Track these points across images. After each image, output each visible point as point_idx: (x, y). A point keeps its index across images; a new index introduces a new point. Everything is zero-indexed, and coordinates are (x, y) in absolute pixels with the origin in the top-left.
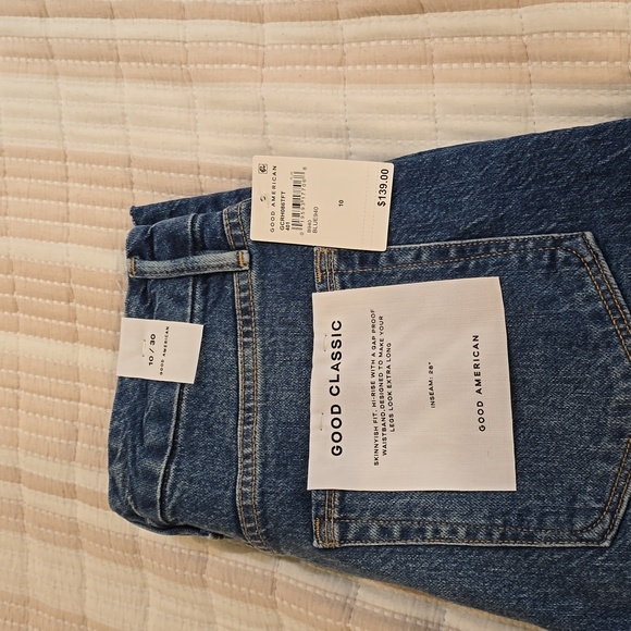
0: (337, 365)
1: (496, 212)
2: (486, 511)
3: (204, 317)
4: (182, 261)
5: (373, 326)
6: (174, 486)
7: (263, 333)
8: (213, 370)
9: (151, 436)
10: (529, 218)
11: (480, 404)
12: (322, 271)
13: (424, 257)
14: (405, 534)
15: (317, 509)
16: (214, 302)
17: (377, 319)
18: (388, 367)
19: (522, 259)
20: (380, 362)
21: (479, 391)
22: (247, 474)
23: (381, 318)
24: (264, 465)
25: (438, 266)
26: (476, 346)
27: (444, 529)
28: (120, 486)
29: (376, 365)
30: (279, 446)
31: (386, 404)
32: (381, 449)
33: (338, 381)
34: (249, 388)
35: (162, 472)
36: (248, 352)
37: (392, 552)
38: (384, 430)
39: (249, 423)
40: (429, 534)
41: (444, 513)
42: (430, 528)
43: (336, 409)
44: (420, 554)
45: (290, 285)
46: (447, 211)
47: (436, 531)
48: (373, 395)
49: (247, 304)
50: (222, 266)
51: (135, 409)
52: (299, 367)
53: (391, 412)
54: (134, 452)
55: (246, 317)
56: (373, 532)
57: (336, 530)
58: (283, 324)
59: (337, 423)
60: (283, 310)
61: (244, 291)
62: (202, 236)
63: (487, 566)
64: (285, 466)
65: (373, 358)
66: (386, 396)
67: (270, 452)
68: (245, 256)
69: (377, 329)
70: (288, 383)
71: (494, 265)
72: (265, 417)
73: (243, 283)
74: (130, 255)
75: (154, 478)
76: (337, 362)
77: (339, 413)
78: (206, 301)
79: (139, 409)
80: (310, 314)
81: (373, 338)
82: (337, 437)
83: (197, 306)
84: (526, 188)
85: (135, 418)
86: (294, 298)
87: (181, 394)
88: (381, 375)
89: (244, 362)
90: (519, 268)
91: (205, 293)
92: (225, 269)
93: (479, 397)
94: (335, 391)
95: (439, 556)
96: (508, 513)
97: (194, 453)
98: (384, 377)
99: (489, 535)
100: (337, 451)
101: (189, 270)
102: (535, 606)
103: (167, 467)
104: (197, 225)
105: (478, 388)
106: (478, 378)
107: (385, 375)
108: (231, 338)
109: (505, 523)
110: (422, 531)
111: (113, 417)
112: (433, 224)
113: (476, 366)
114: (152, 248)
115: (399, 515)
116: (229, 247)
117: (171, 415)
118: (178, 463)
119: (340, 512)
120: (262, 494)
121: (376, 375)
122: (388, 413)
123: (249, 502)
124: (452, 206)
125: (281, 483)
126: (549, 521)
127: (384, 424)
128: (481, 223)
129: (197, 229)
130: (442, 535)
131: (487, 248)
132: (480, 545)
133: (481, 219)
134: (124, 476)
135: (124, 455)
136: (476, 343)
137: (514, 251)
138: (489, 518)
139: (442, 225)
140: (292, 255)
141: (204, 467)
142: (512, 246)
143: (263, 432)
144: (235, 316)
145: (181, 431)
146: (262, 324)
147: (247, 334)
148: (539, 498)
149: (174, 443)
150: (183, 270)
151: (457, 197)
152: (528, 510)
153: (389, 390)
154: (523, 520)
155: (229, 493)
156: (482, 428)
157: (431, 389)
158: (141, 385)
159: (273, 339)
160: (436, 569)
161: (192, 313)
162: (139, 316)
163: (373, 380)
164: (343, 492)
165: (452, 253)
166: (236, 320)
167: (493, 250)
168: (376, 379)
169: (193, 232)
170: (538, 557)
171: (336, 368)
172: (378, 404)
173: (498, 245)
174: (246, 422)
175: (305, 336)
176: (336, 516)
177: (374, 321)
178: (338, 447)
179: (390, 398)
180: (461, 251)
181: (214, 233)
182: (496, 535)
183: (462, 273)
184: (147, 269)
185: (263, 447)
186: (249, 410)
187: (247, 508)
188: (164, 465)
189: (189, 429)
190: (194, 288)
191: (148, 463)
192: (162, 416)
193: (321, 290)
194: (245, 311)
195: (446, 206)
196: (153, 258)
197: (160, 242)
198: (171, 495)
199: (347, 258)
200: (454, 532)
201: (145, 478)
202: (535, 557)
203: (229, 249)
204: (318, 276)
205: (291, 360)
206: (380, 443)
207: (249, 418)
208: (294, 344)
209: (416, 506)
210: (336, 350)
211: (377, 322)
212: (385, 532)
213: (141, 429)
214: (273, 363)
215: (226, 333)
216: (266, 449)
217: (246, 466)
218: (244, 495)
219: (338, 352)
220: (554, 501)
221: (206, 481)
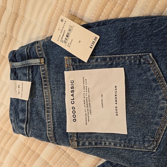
0: (73, 94)
1: (121, 46)
4: (24, 62)
5: (84, 82)
6: (29, 131)
7: (50, 84)
8: (37, 96)
10: (132, 49)
11: (116, 107)
12: (67, 64)
13: (99, 60)
14: (96, 144)
15: (70, 137)
16: (35, 75)
17: (85, 80)
18: (89, 95)
19: (130, 62)
20: (86, 94)
21: (116, 103)
22: (49, 127)
23: (86, 80)
24: (54, 125)
25: (103, 63)
26: (116, 89)
27: (107, 143)
28: (15, 129)
29: (85, 94)
30: (58, 119)
31: (88, 106)
32: (87, 120)
33: (74, 99)
34: (48, 101)
35: (25, 127)
36: (46, 90)
37: (93, 149)
38: (88, 114)
39: (49, 112)
40: (103, 144)
41: (107, 138)
42: (103, 142)
43: (73, 108)
44: (101, 149)
45: (57, 69)
46: (105, 46)
47: (105, 143)
48: (84, 104)
49: (44, 75)
50: (36, 63)
51: (16, 108)
52: (62, 95)
53: (90, 109)
54: (17, 121)
55: (45, 79)
56: (87, 144)
57: (76, 144)
58: (56, 81)
59: (74, 112)
60: (56, 77)
61: (43, 71)
62: (30, 54)
63: (121, 153)
64: (60, 125)
65: (84, 92)
66: (88, 104)
67: (55, 121)
68: (43, 60)
69: (85, 83)
70: (59, 100)
71: (122, 64)
72: (53, 110)
73: (43, 69)
75: (23, 129)
76: (73, 93)
77: (75, 109)
78: (33, 74)
79: (17, 108)
81: (84, 86)
82: (74, 116)
83: (30, 76)
84: (130, 39)
85: (16, 110)
86: (59, 73)
87: (28, 103)
88: (87, 98)
89: (45, 94)
90: (130, 65)
92: (37, 64)
93: (116, 105)
94: (73, 103)
95: (106, 150)
97: (34, 121)
98: (88, 98)
99: (120, 145)
100: (75, 120)
101: (27, 64)
102: (135, 165)
103: (26, 125)
104: (28, 51)
105: (116, 102)
106: (116, 99)
107: (88, 97)
108: (41, 86)
109: (125, 142)
110: (101, 143)
111: (10, 110)
112: (101, 50)
113: (116, 96)
114: (16, 58)
115: (94, 139)
117: (26, 110)
118: (29, 124)
119: (77, 138)
120: (54, 133)
121: (85, 98)
122: (89, 109)
123: (51, 136)
124: (107, 44)
125: (59, 130)
126: (137, 143)
127: (88, 112)
128: (116, 50)
129: (28, 52)
130: (107, 144)
131: (119, 58)
132: (118, 148)
133: (116, 49)
134: (16, 127)
135: (14, 121)
136: (116, 88)
137: (128, 59)
138: (120, 140)
139: (104, 50)
140: (58, 59)
141: (37, 125)
142: (127, 58)
143: (53, 115)
144: (41, 79)
145: (29, 115)
146: (49, 81)
147: (45, 85)
148: (134, 136)
149: (27, 118)
150: (25, 65)
151: (108, 41)
152: (131, 139)
153: (89, 102)
154: (130, 142)
155: (45, 133)
156: (117, 115)
157: (102, 102)
158: (17, 100)
159: (53, 86)
160: (106, 154)
161: (29, 78)
162: (14, 79)
163: (84, 99)
164: (77, 133)
165: (108, 59)
166: (42, 80)
167: (121, 59)
168: (85, 99)
169: (27, 53)
170: (135, 152)
171: (72, 95)
172: (86, 107)
173: (122, 57)
174: (48, 112)
175: (63, 85)
176: (76, 139)
178: (75, 119)
179: (90, 105)
180: (110, 59)
181: (33, 53)
182: (122, 145)
183: (111, 66)
184: (15, 65)
185: (53, 119)
186: (48, 108)
187: (50, 137)
188: (25, 125)
190: (29, 70)
191: (21, 124)
192: (23, 110)
193: (67, 71)
194: (44, 78)
195: (104, 44)
196: (16, 61)
197: (18, 56)
198: (29, 133)
199: (75, 60)
200: (110, 144)
201: (21, 128)
202: (134, 152)
204: (66, 66)
205: (59, 92)
206: (87, 118)
207: (48, 110)
208: (60, 87)
209: (99, 136)
210: (72, 90)
211: (84, 80)
212: (90, 144)
213: (18, 114)
214: (54, 93)
215: (39, 84)
216: (54, 120)
217: (49, 125)
218: (49, 134)
219: (73, 90)
220: (138, 138)
221: (38, 129)
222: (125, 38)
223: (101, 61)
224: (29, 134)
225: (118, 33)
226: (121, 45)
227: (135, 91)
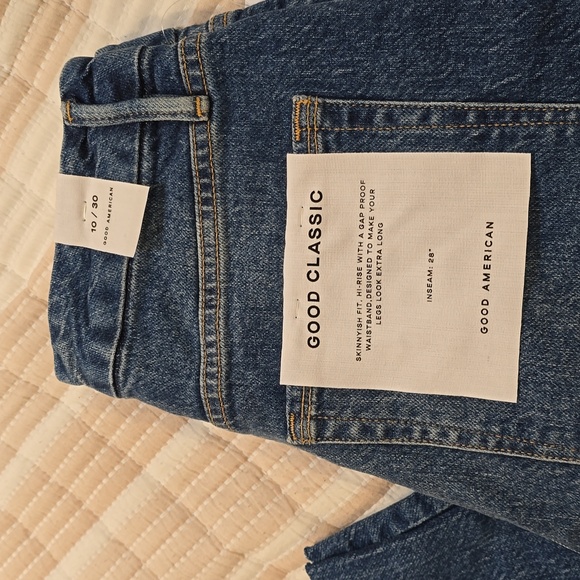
0: (317, 245)
1: (532, 71)
2: (482, 416)
3: (154, 177)
4: (126, 104)
5: (362, 201)
6: (127, 372)
7: (224, 201)
8: (166, 241)
9: (98, 317)
10: (574, 81)
11: (484, 302)
12: (301, 127)
13: (434, 119)
14: (389, 433)
15: (291, 405)
16: (166, 160)
17: (367, 192)
18: (380, 252)
19: (561, 133)
20: (370, 246)
21: (486, 288)
22: (212, 364)
23: (372, 191)
24: (230, 355)
25: (451, 131)
26: (489, 235)
27: (433, 432)
28: (67, 365)
29: (365, 248)
30: (246, 334)
31: (373, 294)
32: (364, 343)
33: (318, 264)
34: (211, 265)
35: (112, 358)
36: (208, 223)
37: (374, 450)
38: (369, 322)
39: (211, 307)
40: (416, 435)
41: (434, 415)
42: (418, 428)
43: (315, 297)
44: (405, 454)
45: (259, 142)
46: (467, 63)
47: (425, 433)
48: (359, 283)
49: (205, 165)
50: (175, 114)
51: (77, 283)
52: (269, 243)
53: (379, 303)
55: (206, 180)
56: (354, 430)
57: (313, 428)
58: (251, 190)
59: (314, 312)
60: (250, 173)
61: (202, 147)
62: (152, 76)
63: (480, 471)
64: (255, 356)
65: (361, 240)
66: (374, 285)
67: (237, 341)
68: (203, 104)
69: (366, 204)
70: (256, 262)
71: (525, 138)
72: (229, 300)
73: (201, 137)
74: (65, 98)
75: (104, 364)
76: (315, 241)
77: (318, 300)
78: (156, 158)
79: (81, 283)
80: (284, 179)
81: (361, 215)
82: (314, 327)
83: (145, 164)
84: (572, 43)
85: (77, 293)
86: (265, 159)
87: (129, 269)
88: (369, 260)
89: (203, 235)
90: (556, 144)
91: (154, 148)
92: (178, 118)
93: (484, 294)
94: (313, 276)
95: (426, 457)
96: (507, 421)
97: (148, 336)
98: (374, 264)
99: (484, 442)
100: (314, 343)
101: (135, 116)
102: (530, 515)
103: (118, 352)
104: (146, 62)
105: (486, 283)
106: (487, 271)
107: (375, 260)
108: (186, 205)
109: (503, 432)
110: (408, 431)
111: (52, 290)
112: (447, 78)
113: (487, 258)
114: (92, 89)
115: (384, 414)
116: (184, 90)
117: (119, 292)
118: (130, 348)
119: (317, 409)
120: (230, 387)
121: (364, 260)
122: (375, 304)
123: (215, 395)
124: (475, 57)
125: (250, 375)
126: (553, 436)
127: (369, 316)
128: (511, 83)
129: (145, 66)
130: (431, 436)
131: (516, 116)
132: (474, 450)
133: (513, 79)
134: (70, 355)
135: (67, 333)
136: (489, 230)
137: (551, 122)
138: (485, 424)
139: (460, 80)
140: (264, 106)
141: (160, 352)
142: (548, 116)
143: (227, 317)
144: (191, 178)
145: (131, 312)
146: (223, 189)
147: (206, 202)
148: (542, 410)
149: (124, 324)
150: (128, 116)
151: (482, 46)
152: (530, 421)
153: (379, 278)
154: (523, 431)
155: (192, 383)
156: (485, 330)
157: (430, 280)
158: (83, 255)
159: (237, 209)
160: (423, 471)
161: (139, 172)
162: (77, 173)
163: (360, 265)
164: (321, 391)
165: (471, 117)
166: (192, 183)
167: (524, 119)
168: (363, 265)
169: (140, 70)
170: (538, 468)
171: (314, 248)
172: (364, 294)
173: (530, 113)
174: (208, 306)
175: (276, 205)
176: (313, 413)
177: (363, 194)
178: (315, 338)
179: (379, 287)
180: (482, 116)
181: (167, 73)
182: (492, 443)
183: (480, 144)
184: (85, 115)
185: (228, 335)
186: (210, 291)
187: (212, 401)
188: (113, 351)
189: (140, 309)
190: (141, 141)
191: (96, 347)
192: (108, 295)
193: (299, 151)
194: (203, 173)
195: (465, 57)
196: (92, 101)
197: (101, 82)
198: (126, 381)
199: (334, 112)
200: (444, 435)
201: (94, 363)
202: (534, 468)
203: (184, 93)
204: (296, 133)
205: (259, 234)
206: (364, 337)
207: (211, 300)
208: (262, 215)
209: (403, 405)
210: (315, 226)
211: (365, 194)
212: (366, 431)
213: (85, 306)
214: (239, 236)
215: (180, 198)
216: (232, 336)
217: (210, 355)
218: (209, 388)
219: (318, 230)
220: (560, 416)
221: (165, 368)
222: (552, 39)
223: (443, 123)
224: (124, 386)
225: (530, 15)
226: (535, 63)
227: (563, 247)
